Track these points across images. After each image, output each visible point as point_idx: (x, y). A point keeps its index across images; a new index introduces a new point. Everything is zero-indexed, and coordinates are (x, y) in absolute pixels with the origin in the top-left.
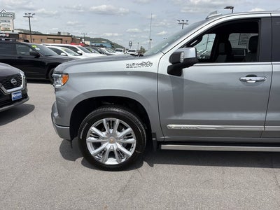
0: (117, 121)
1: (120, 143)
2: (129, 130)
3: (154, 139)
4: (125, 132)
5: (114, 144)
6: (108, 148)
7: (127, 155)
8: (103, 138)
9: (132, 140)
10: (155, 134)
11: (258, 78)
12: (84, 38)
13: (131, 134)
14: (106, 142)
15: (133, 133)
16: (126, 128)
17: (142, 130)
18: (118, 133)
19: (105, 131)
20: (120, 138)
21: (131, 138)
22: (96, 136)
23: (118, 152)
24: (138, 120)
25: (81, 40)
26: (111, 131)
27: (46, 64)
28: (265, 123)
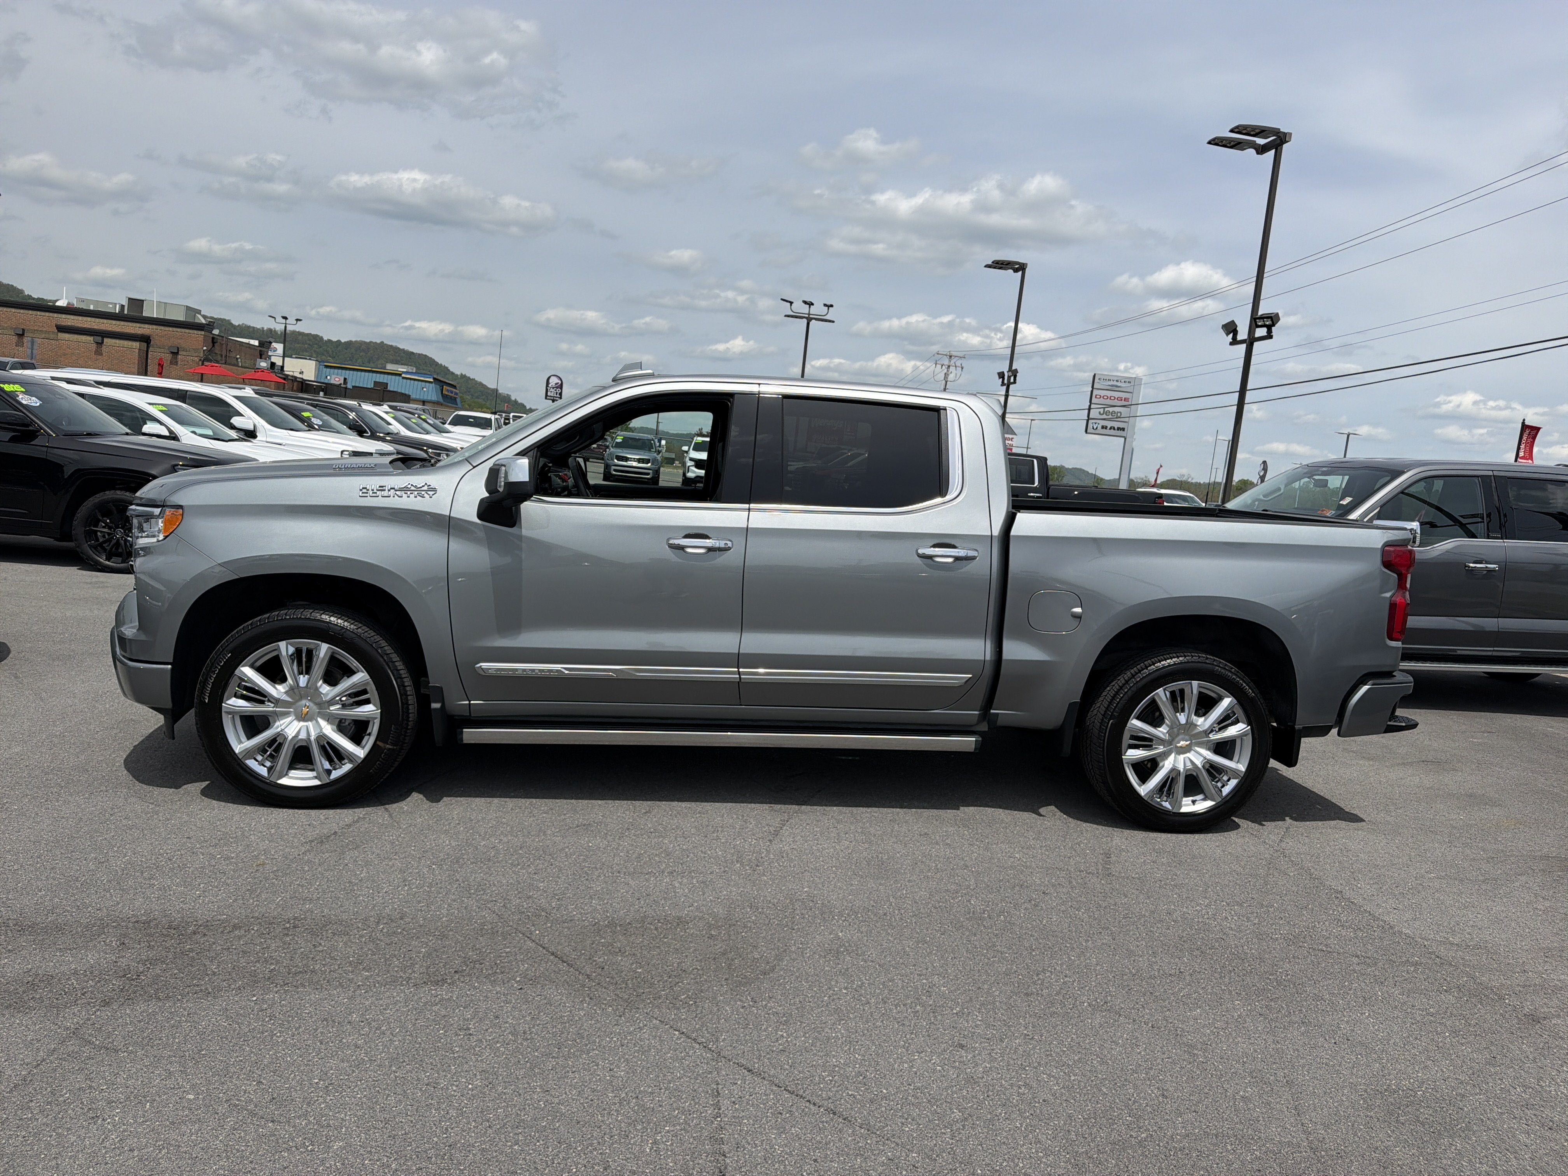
0: (324, 649)
1: (329, 719)
2: (361, 677)
3: (435, 705)
4: (346, 684)
5: (310, 724)
6: (291, 732)
7: (351, 757)
8: (277, 702)
9: (369, 710)
10: (440, 689)
11: (708, 543)
12: (285, 337)
13: (365, 692)
14: (285, 714)
15: (372, 688)
16: (351, 672)
17: (399, 678)
18: (325, 689)
19: (283, 680)
20: (332, 702)
21: (367, 702)
22: (255, 695)
23: (323, 748)
24: (389, 650)
25: (263, 350)
26: (303, 680)
27: (68, 471)
28: (739, 660)
